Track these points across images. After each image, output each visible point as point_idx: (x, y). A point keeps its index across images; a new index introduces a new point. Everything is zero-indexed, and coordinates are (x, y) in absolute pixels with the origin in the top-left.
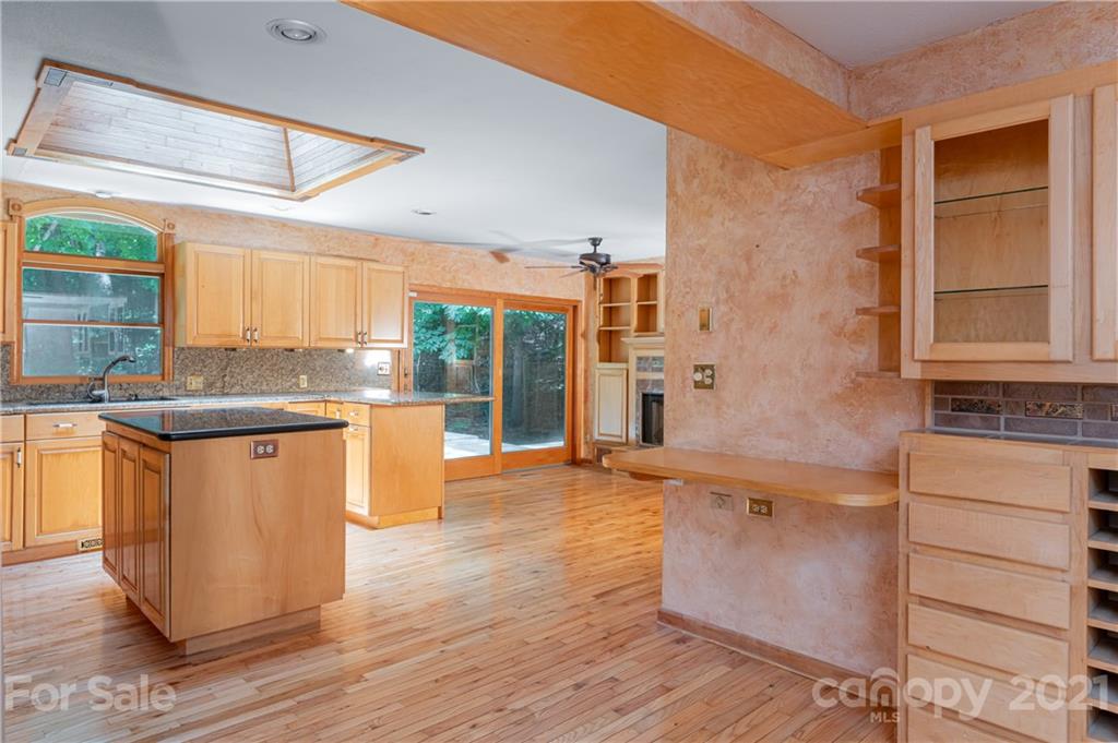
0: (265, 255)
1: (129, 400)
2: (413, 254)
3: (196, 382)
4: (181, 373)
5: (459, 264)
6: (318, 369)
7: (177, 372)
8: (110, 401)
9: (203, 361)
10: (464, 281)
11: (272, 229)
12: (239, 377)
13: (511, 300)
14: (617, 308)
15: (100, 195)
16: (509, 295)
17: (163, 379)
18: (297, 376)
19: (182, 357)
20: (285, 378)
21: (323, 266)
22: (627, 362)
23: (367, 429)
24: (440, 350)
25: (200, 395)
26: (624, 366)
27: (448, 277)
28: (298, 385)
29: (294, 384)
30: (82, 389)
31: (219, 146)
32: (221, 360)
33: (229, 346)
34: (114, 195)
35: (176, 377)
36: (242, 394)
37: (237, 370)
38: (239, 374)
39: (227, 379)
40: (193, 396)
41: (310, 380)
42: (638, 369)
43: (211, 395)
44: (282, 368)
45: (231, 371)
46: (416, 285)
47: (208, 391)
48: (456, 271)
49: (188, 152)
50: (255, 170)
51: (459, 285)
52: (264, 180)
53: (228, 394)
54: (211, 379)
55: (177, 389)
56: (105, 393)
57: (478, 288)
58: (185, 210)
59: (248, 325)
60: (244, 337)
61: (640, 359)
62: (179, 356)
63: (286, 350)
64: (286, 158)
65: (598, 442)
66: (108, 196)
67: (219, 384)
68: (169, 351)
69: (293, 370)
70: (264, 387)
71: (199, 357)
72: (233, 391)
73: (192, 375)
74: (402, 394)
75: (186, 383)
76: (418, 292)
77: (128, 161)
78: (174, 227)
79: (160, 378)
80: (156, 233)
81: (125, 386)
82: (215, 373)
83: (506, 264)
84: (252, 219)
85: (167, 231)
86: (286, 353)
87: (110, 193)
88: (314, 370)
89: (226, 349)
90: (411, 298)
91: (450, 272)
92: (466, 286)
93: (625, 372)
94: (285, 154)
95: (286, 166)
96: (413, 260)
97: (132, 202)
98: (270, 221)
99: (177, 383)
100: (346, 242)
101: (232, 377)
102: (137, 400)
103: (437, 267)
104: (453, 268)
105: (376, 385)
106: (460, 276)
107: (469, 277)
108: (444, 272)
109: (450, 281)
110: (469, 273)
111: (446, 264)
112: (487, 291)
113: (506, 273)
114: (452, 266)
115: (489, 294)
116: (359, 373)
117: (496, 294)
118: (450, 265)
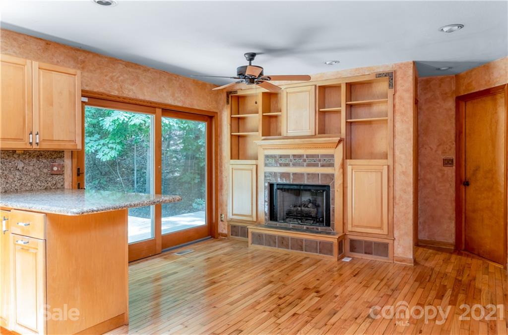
5: (126, 76)
10: (129, 91)
14: (243, 118)
16: (166, 105)
22: (256, 159)
23: (40, 242)
24: (96, 151)
26: (254, 162)
27: (116, 86)
42: (266, 165)
46: (87, 91)
48: (123, 81)
51: (126, 93)
57: (141, 97)
61: (267, 157)
65: (231, 220)
76: (88, 97)
90: (83, 102)
91: (117, 82)
93: (255, 166)
96: (83, 68)
103: (106, 76)
104: (120, 79)
105: (49, 184)
106: (126, 86)
107: (133, 88)
108: (112, 81)
109: (118, 90)
110: (133, 84)
111: (114, 74)
112: (149, 101)
113: (163, 86)
114: (119, 77)
115: (151, 103)
116: (32, 174)
117: (156, 103)
118: (117, 76)
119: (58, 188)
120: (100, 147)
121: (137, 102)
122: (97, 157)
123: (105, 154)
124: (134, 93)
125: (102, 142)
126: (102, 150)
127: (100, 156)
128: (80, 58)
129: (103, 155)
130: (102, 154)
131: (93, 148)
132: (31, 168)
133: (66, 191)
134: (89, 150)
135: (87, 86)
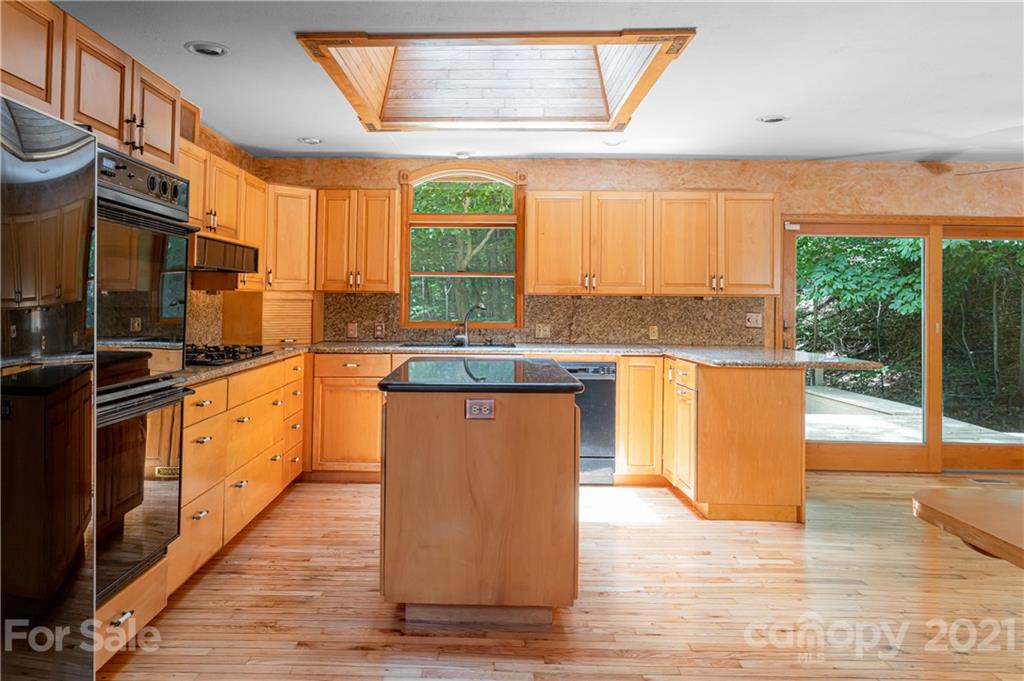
0: (604, 196)
1: (486, 345)
2: (795, 176)
3: (544, 331)
4: (531, 321)
5: (865, 183)
6: (671, 319)
7: (527, 320)
8: (470, 345)
9: (551, 309)
10: (872, 205)
11: (620, 168)
12: (586, 326)
13: (952, 226)
15: (460, 157)
16: (951, 218)
17: (516, 326)
18: (646, 326)
19: (531, 304)
20: (633, 328)
21: (670, 202)
23: (693, 393)
24: (891, 297)
25: (547, 343)
27: (848, 201)
28: (647, 337)
29: (643, 335)
30: (449, 333)
31: (531, 88)
32: (568, 308)
33: (574, 293)
34: (472, 155)
35: (527, 324)
36: (588, 344)
37: (584, 319)
38: (585, 323)
39: (573, 327)
40: (541, 343)
41: (661, 332)
43: (558, 343)
44: (631, 318)
45: (577, 320)
46: (799, 215)
47: (554, 339)
48: (860, 193)
49: (502, 100)
50: (567, 105)
51: (866, 209)
52: (576, 114)
53: (574, 343)
54: (559, 328)
55: (527, 336)
56: (465, 337)
57: (896, 211)
58: (535, 160)
59: (586, 271)
60: (583, 284)
62: (529, 303)
63: (634, 297)
64: (599, 86)
66: (466, 157)
67: (566, 333)
68: (520, 298)
69: (642, 320)
70: (612, 337)
71: (547, 305)
72: (580, 340)
73: (541, 322)
74: (780, 352)
75: (534, 330)
76: (801, 223)
77: (453, 119)
78: (525, 178)
79: (513, 325)
80: (512, 186)
81: (483, 332)
82: (561, 321)
83: (945, 176)
84: (599, 160)
85: (520, 182)
86: (635, 301)
87: (467, 154)
88: (665, 320)
89: (573, 297)
91: (849, 195)
92: (876, 210)
94: (598, 81)
95: (600, 95)
96: (793, 185)
97: (490, 159)
98: (618, 160)
99: (528, 330)
100: (705, 173)
101: (579, 325)
102: (491, 345)
103: (830, 189)
104: (854, 190)
105: (744, 339)
106: (867, 199)
107: (881, 199)
108: (840, 196)
109: (851, 206)
110: (881, 193)
111: (844, 184)
112: (912, 216)
113: (947, 188)
114: (853, 186)
115: (916, 219)
116: (722, 325)
117: (928, 218)
118: (850, 185)
119: (756, 346)
120: (898, 289)
121: (888, 221)
122: (891, 307)
123: (906, 302)
124: (882, 207)
125: (902, 281)
126: (901, 294)
127: (896, 305)
128: (789, 172)
129: (902, 304)
130: (901, 302)
131: (884, 292)
132: (721, 318)
133: (766, 349)
134: (875, 295)
135: (799, 208)
